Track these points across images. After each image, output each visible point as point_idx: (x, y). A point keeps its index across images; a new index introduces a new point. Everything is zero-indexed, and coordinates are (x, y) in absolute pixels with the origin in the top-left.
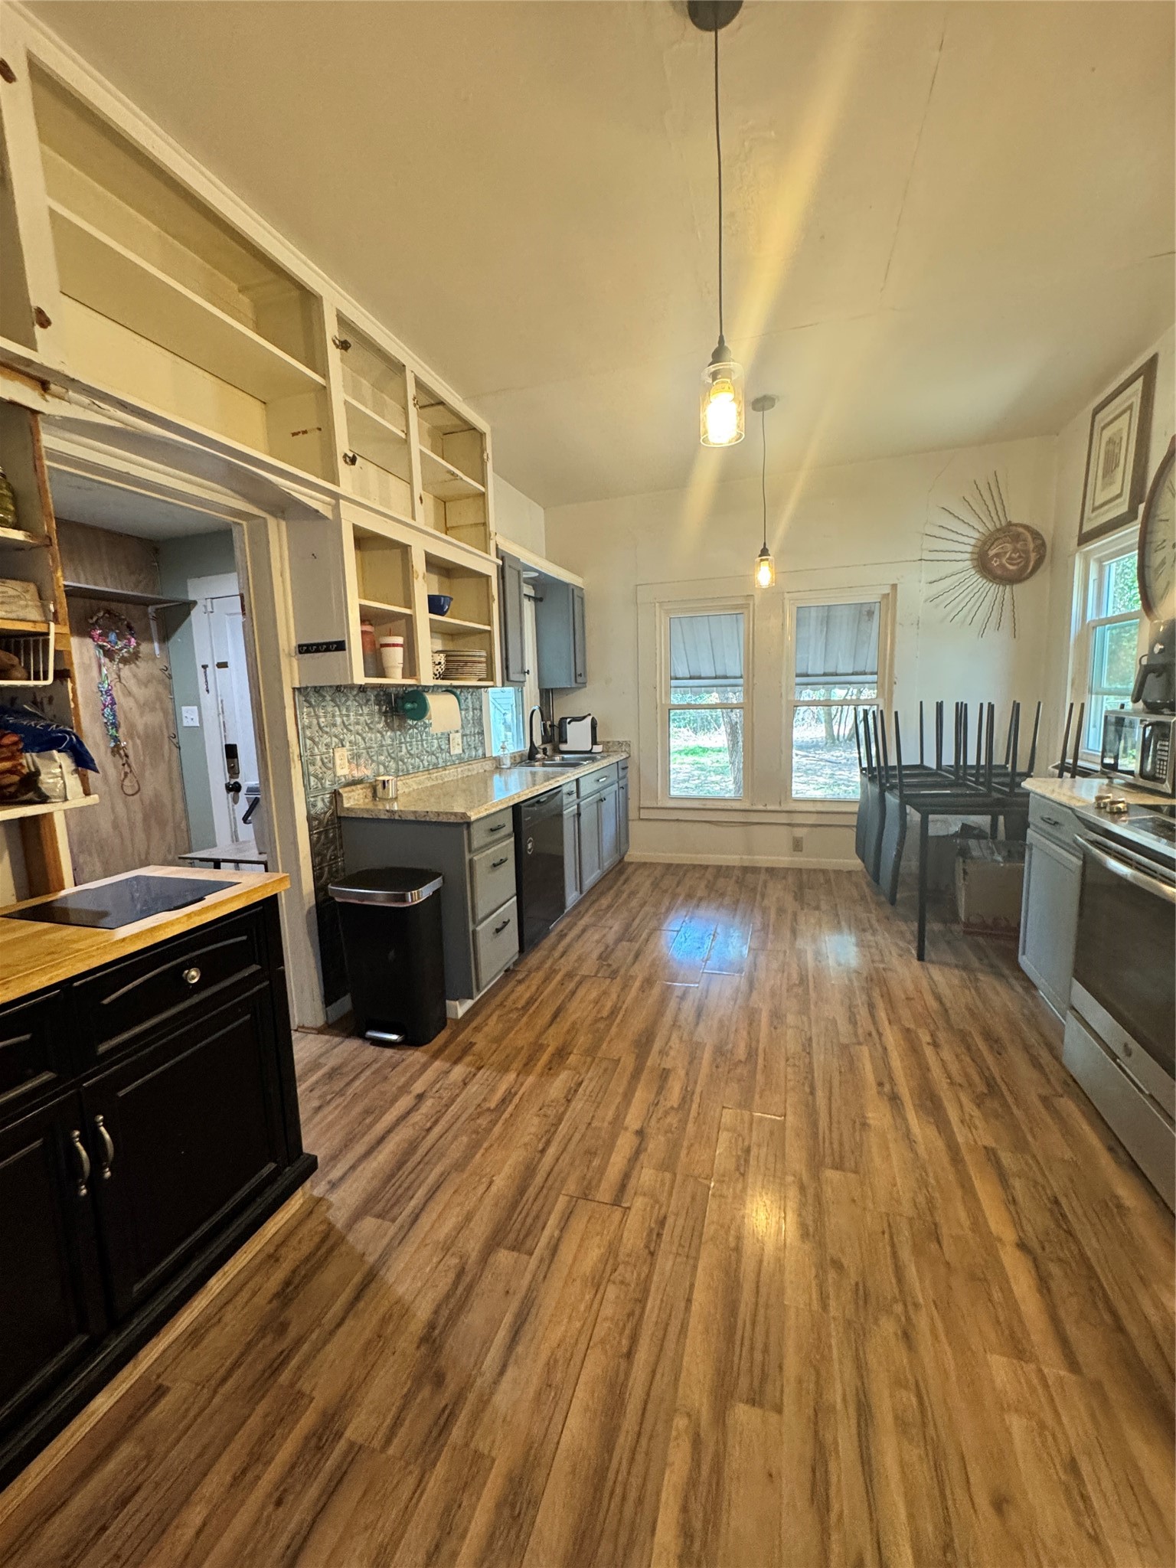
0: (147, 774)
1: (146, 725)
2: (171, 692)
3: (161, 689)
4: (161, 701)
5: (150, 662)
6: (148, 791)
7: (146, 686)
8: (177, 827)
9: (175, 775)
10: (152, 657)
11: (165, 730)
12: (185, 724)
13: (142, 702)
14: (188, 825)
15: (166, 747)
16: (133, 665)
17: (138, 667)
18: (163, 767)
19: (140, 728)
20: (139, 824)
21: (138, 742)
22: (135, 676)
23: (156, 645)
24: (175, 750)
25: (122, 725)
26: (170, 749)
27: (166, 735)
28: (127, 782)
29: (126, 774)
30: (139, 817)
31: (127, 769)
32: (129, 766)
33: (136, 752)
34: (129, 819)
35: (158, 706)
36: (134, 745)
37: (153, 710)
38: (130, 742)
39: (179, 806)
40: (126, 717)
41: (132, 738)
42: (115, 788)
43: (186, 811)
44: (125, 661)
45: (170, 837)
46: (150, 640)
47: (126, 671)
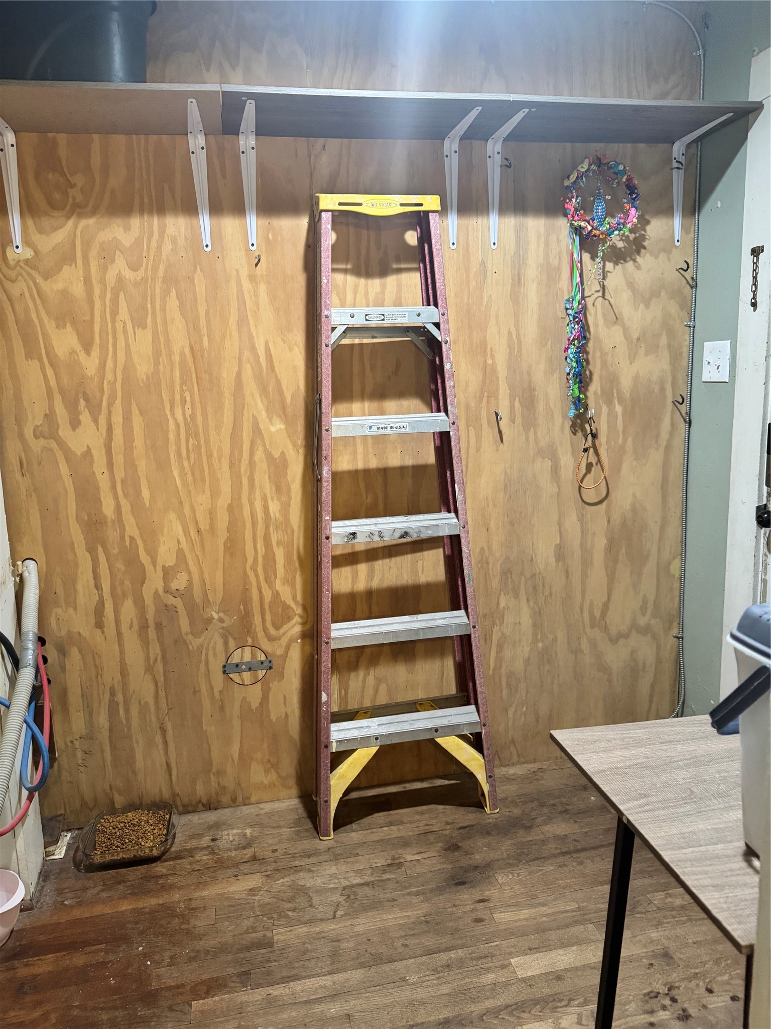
0: (625, 468)
1: (636, 378)
2: (692, 315)
3: (673, 308)
4: (671, 333)
5: (663, 256)
6: (622, 498)
7: (647, 306)
8: (663, 569)
9: (675, 474)
10: (667, 246)
11: (669, 387)
12: (705, 378)
13: (635, 335)
14: (683, 569)
15: (667, 421)
16: (630, 265)
17: (638, 267)
18: (656, 456)
19: (626, 382)
20: (599, 558)
21: (619, 409)
22: (631, 285)
23: (677, 221)
24: (682, 426)
25: (596, 377)
26: (673, 424)
27: (670, 399)
28: (588, 482)
29: (589, 466)
30: (601, 543)
31: (593, 459)
32: (597, 453)
33: (612, 426)
34: (583, 546)
35: (664, 341)
36: (612, 413)
37: (653, 349)
38: (605, 409)
39: (674, 530)
40: (604, 364)
41: (609, 403)
42: (570, 490)
43: (684, 542)
44: (617, 256)
45: (648, 587)
46: (668, 211)
47: (617, 275)
